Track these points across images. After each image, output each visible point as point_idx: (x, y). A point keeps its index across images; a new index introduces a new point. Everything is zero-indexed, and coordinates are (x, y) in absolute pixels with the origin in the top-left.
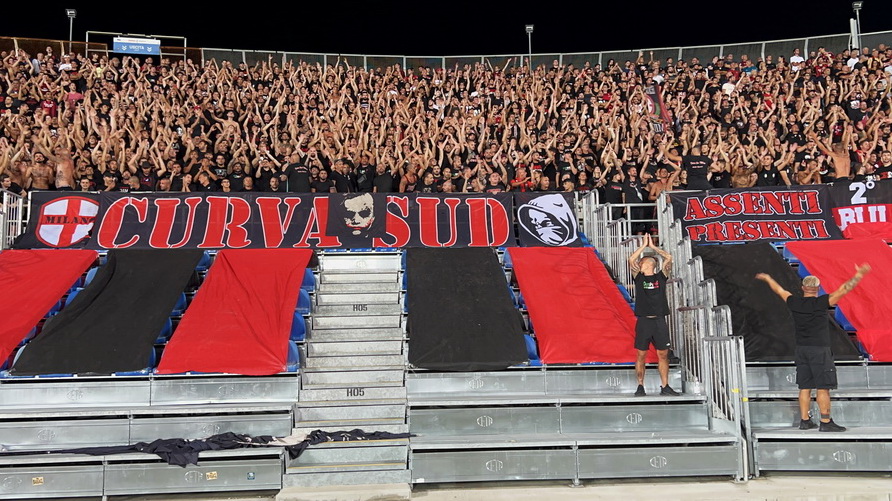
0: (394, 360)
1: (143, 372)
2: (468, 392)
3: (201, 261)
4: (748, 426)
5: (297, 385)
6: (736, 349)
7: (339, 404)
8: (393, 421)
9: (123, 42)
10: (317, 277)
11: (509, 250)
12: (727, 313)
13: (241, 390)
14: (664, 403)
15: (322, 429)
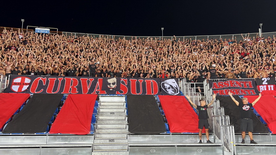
1: (45, 133)
2: (147, 141)
3: (63, 98)
5: (93, 138)
6: (232, 129)
8: (124, 150)
9: (38, 29)
10: (99, 103)
11: (159, 96)
12: (228, 118)
13: (76, 139)
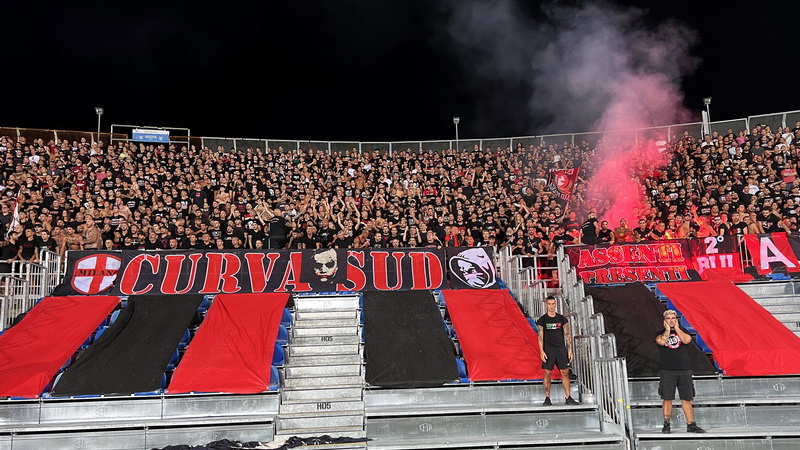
0: (354, 380)
1: (156, 392)
2: (412, 404)
3: (202, 304)
4: (631, 428)
5: (278, 401)
6: (620, 368)
7: (311, 415)
8: (354, 429)
9: (140, 133)
10: (293, 315)
11: (443, 292)
12: (612, 339)
13: (234, 405)
14: (565, 411)
15: (298, 436)
